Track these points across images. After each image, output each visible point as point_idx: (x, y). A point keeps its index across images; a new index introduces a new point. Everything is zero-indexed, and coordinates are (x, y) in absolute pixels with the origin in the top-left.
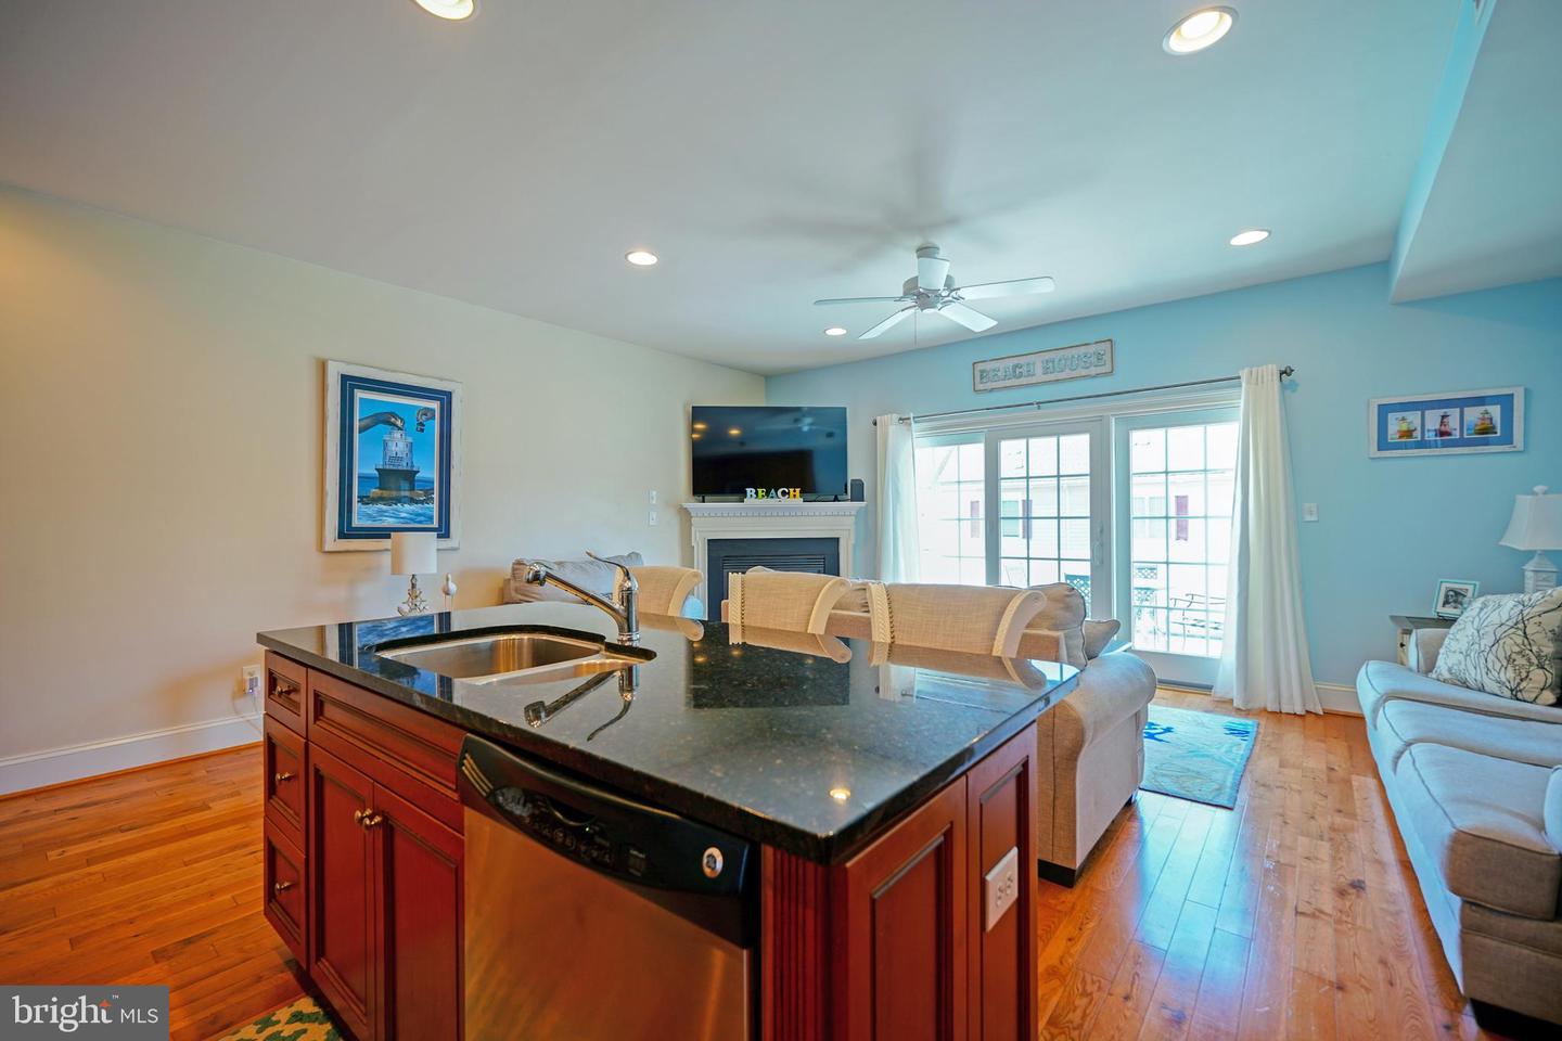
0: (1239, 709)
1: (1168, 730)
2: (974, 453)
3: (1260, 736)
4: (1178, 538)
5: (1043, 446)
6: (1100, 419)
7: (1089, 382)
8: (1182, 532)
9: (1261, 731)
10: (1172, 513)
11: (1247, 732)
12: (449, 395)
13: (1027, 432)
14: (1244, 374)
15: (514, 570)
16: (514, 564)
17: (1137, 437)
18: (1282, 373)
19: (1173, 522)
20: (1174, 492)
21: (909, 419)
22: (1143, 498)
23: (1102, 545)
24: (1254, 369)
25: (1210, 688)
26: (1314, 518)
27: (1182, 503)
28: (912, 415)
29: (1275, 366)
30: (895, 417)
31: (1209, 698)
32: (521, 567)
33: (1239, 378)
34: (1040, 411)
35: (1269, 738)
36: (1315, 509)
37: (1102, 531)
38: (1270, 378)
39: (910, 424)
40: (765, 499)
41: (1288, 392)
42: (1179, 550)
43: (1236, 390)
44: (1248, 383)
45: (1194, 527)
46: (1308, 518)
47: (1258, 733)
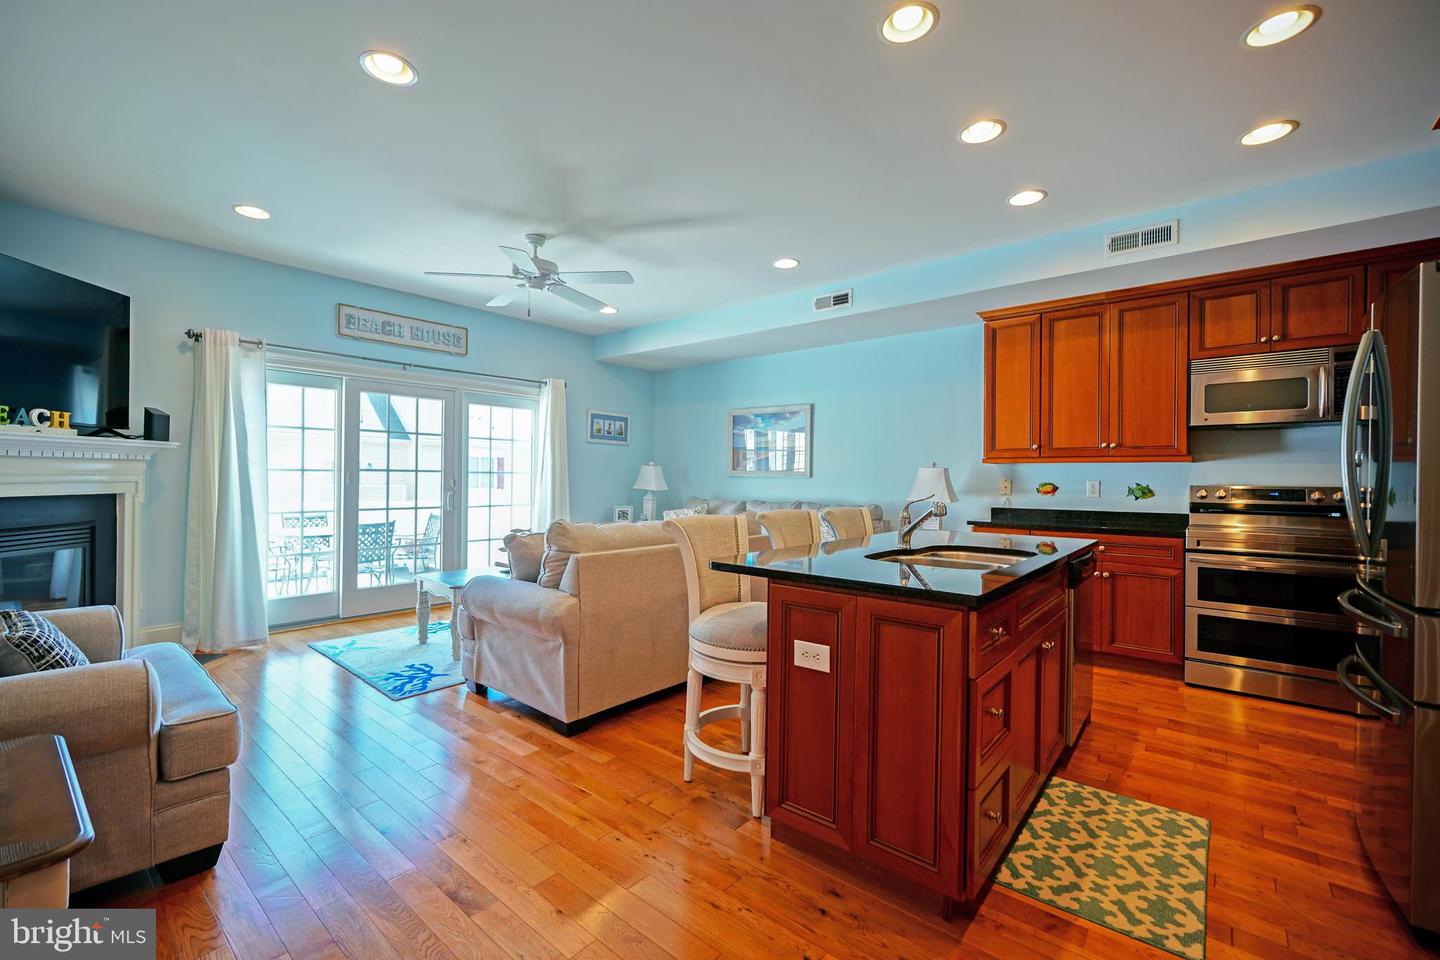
4: (498, 488)
5: (404, 403)
6: (454, 391)
7: (448, 357)
8: (500, 485)
10: (495, 469)
13: (389, 389)
17: (474, 408)
19: (495, 476)
20: (496, 455)
22: (477, 458)
24: (555, 380)
27: (501, 462)
34: (404, 372)
38: (562, 387)
40: (8, 424)
42: (499, 496)
44: (552, 388)
45: (507, 478)
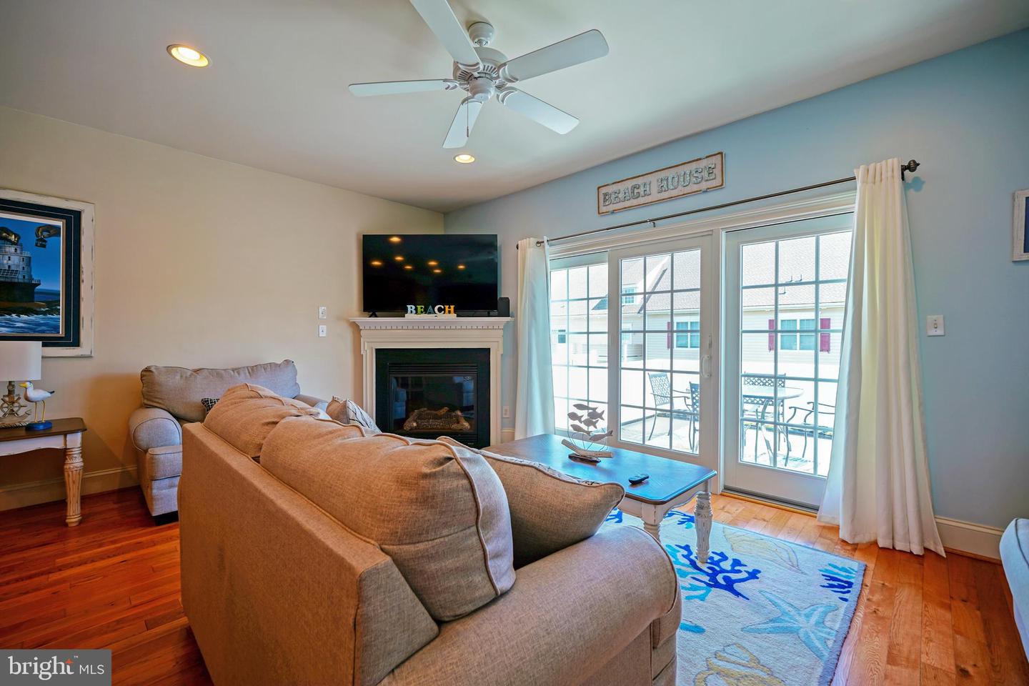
0: (844, 541)
1: (753, 575)
2: (600, 272)
3: (866, 591)
5: (658, 263)
6: (710, 234)
9: (868, 582)
11: (850, 585)
12: (77, 215)
13: (644, 251)
14: (859, 173)
15: (142, 376)
16: (144, 371)
17: (748, 251)
18: (904, 169)
21: (543, 242)
23: (710, 358)
24: (872, 167)
25: (817, 509)
26: (940, 332)
28: (545, 239)
29: (896, 160)
30: (533, 240)
31: (813, 522)
32: (148, 373)
33: (854, 178)
34: (655, 229)
35: (876, 597)
36: (940, 321)
37: (710, 345)
38: (890, 174)
39: (544, 247)
40: (422, 315)
41: (912, 192)
43: (850, 194)
44: (864, 182)
46: (932, 332)
47: (863, 585)
